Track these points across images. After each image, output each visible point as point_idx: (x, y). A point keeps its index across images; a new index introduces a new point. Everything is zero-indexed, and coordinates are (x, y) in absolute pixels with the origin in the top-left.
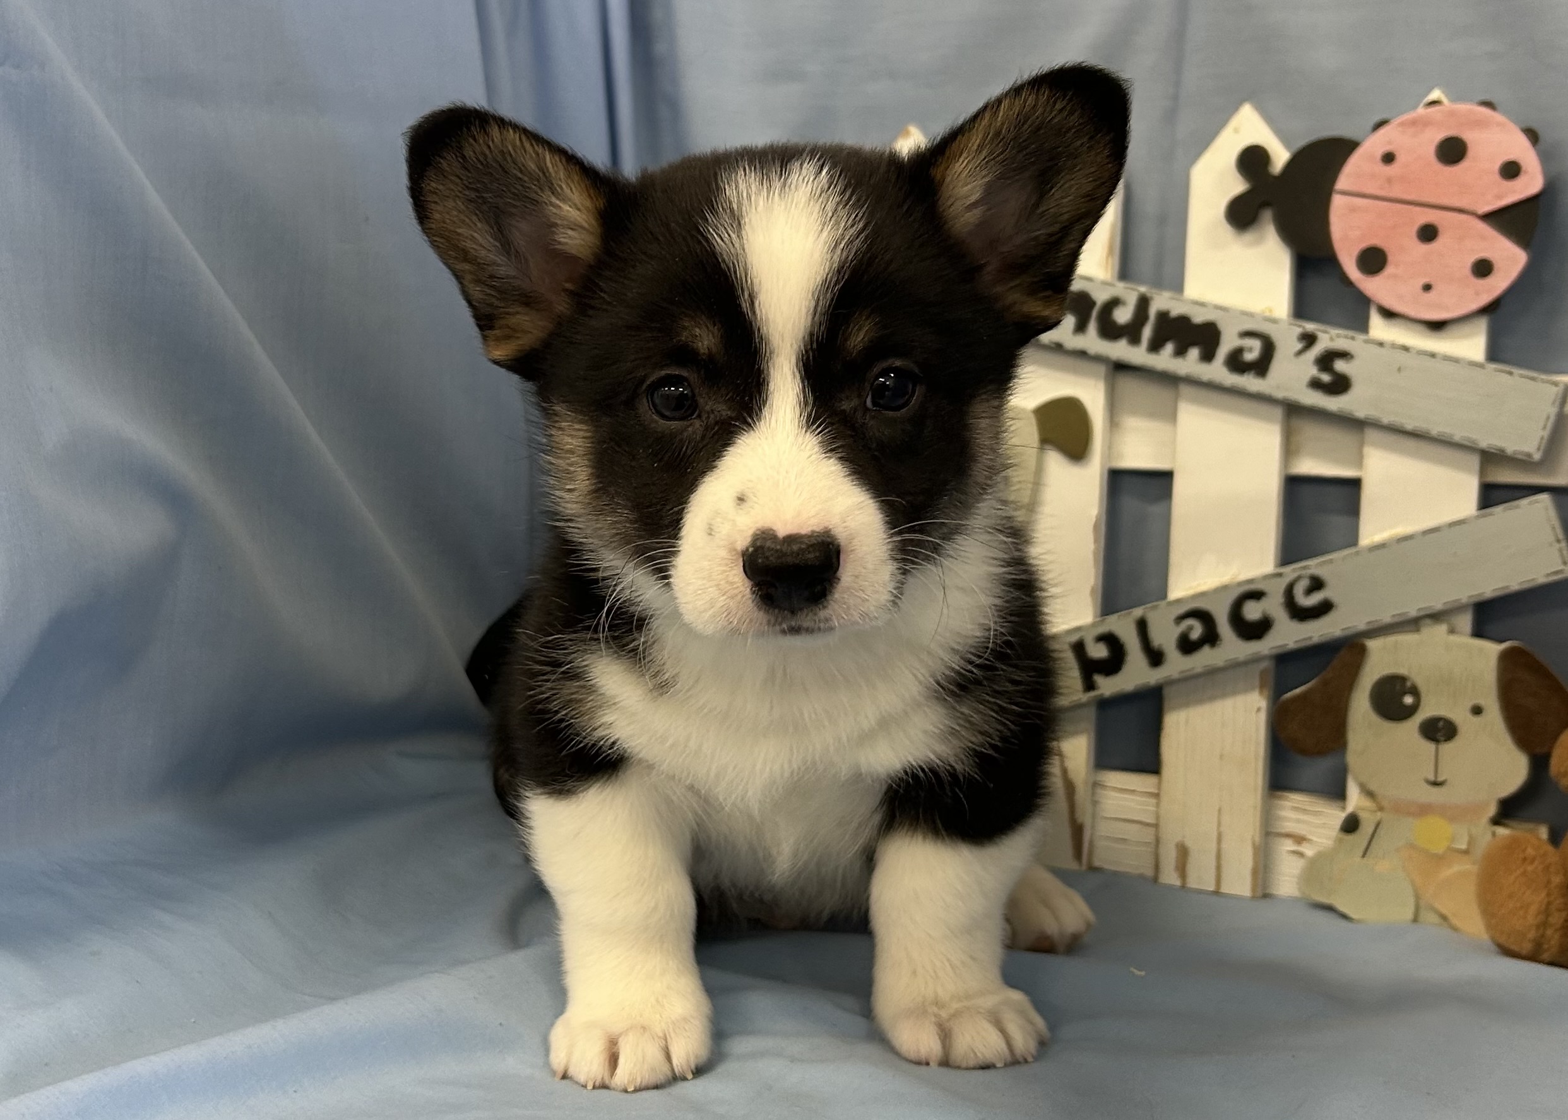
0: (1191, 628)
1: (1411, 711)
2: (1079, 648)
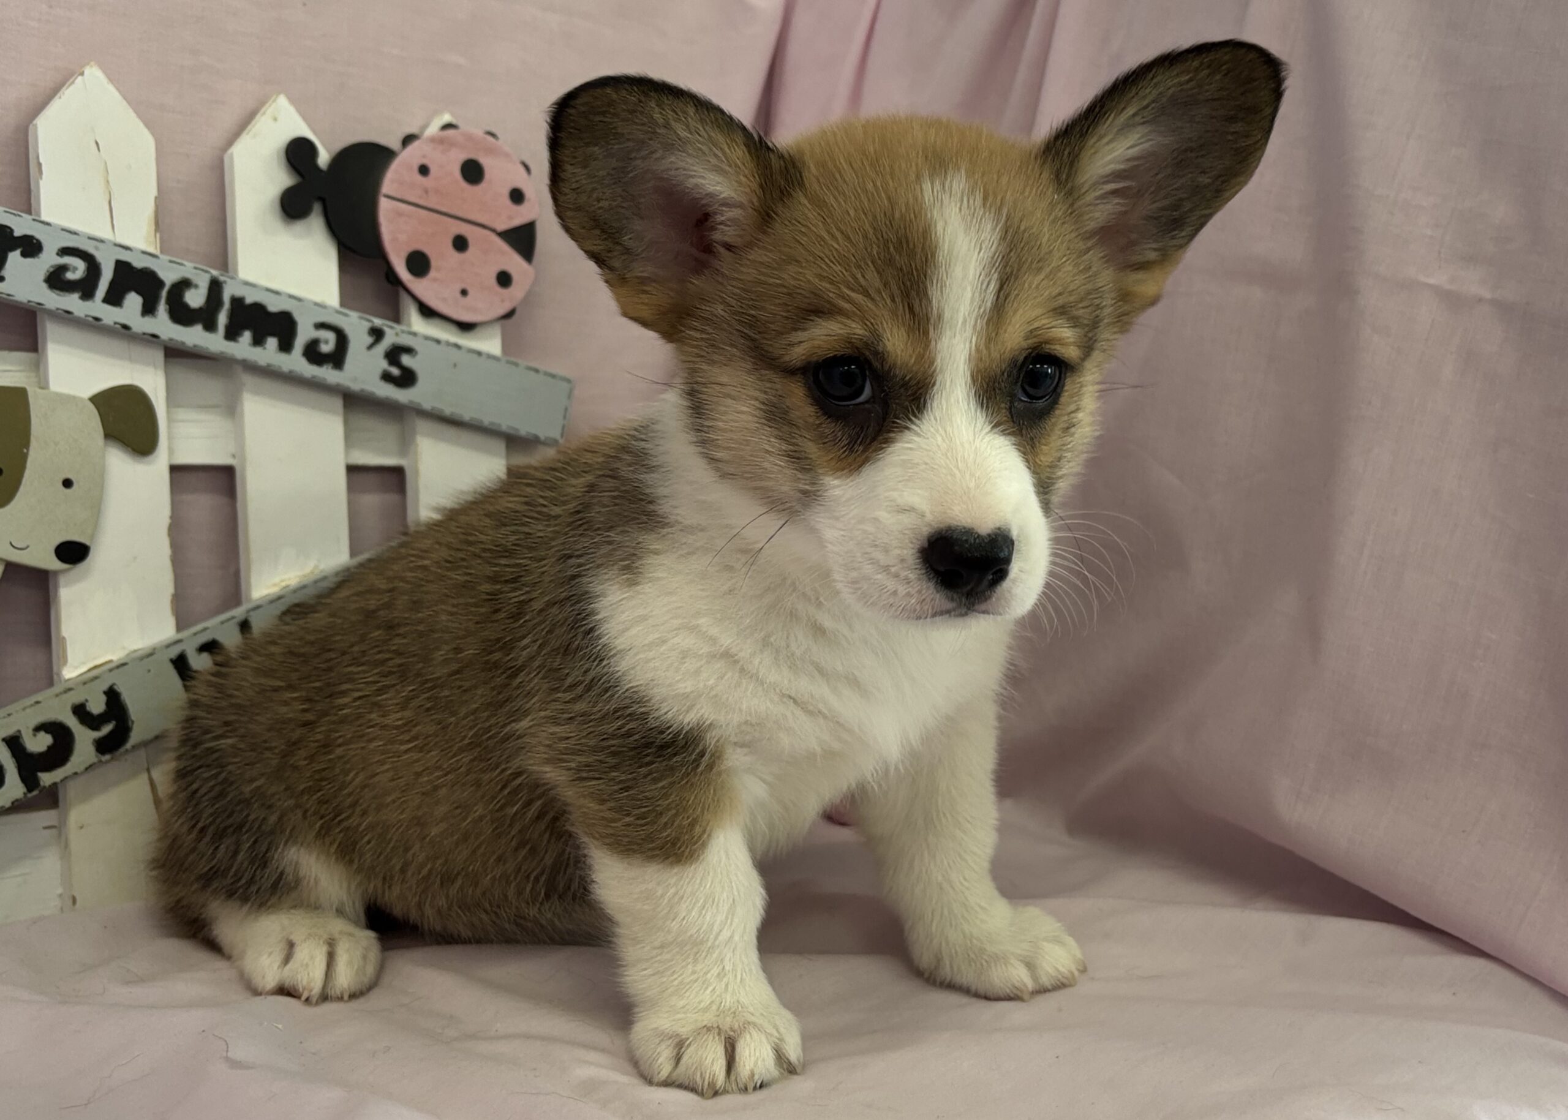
2: (180, 663)
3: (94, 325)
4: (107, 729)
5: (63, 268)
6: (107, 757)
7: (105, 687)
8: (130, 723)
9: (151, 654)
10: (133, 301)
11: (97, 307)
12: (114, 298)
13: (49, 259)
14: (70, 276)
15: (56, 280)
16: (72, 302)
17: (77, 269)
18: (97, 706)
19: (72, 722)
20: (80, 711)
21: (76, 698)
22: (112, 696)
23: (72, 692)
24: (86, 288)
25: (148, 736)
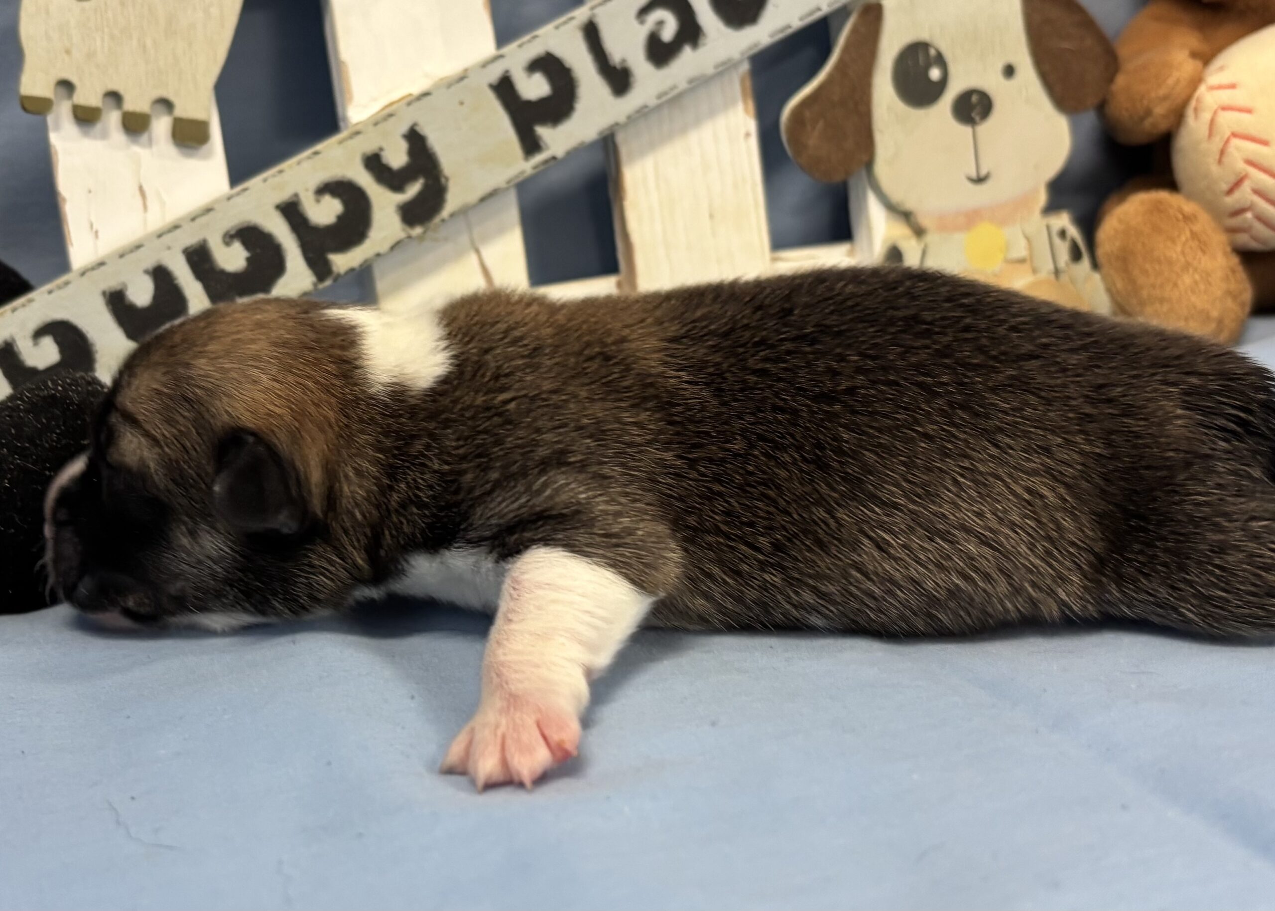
0: (661, 23)
1: (940, 87)
2: (505, 90)
4: (414, 189)
6: (418, 231)
7: (404, 128)
8: (443, 180)
9: (462, 78)
18: (396, 156)
19: (365, 180)
20: (374, 163)
21: (368, 145)
22: (416, 140)
23: (360, 137)
25: (472, 197)
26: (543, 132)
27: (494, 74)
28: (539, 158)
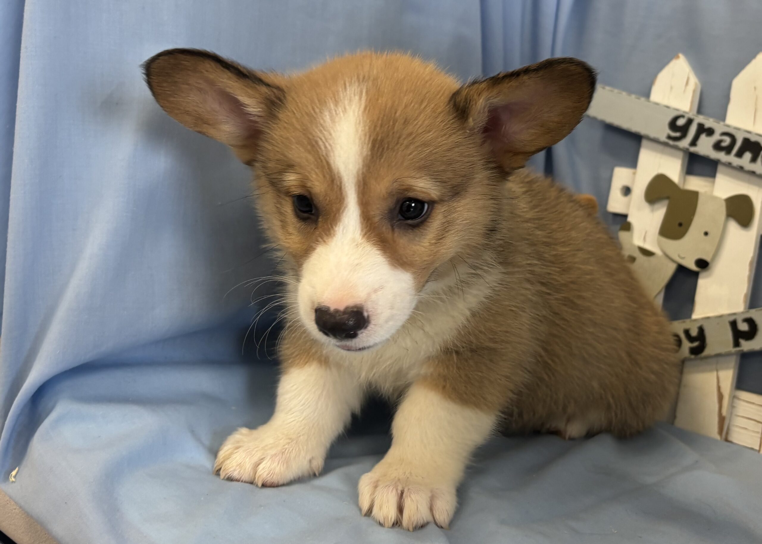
2: (734, 324)
3: (729, 165)
4: (696, 344)
5: (720, 141)
6: (693, 357)
7: (698, 325)
8: (705, 345)
9: (721, 316)
10: (748, 156)
11: (732, 158)
12: (739, 154)
13: (716, 137)
14: (724, 144)
15: (717, 146)
16: (721, 156)
17: (727, 141)
18: (694, 333)
19: (683, 336)
20: (687, 332)
21: (687, 326)
22: (701, 330)
23: (685, 323)
24: (728, 150)
25: (713, 353)
26: (742, 342)
27: (732, 318)
28: (738, 349)
